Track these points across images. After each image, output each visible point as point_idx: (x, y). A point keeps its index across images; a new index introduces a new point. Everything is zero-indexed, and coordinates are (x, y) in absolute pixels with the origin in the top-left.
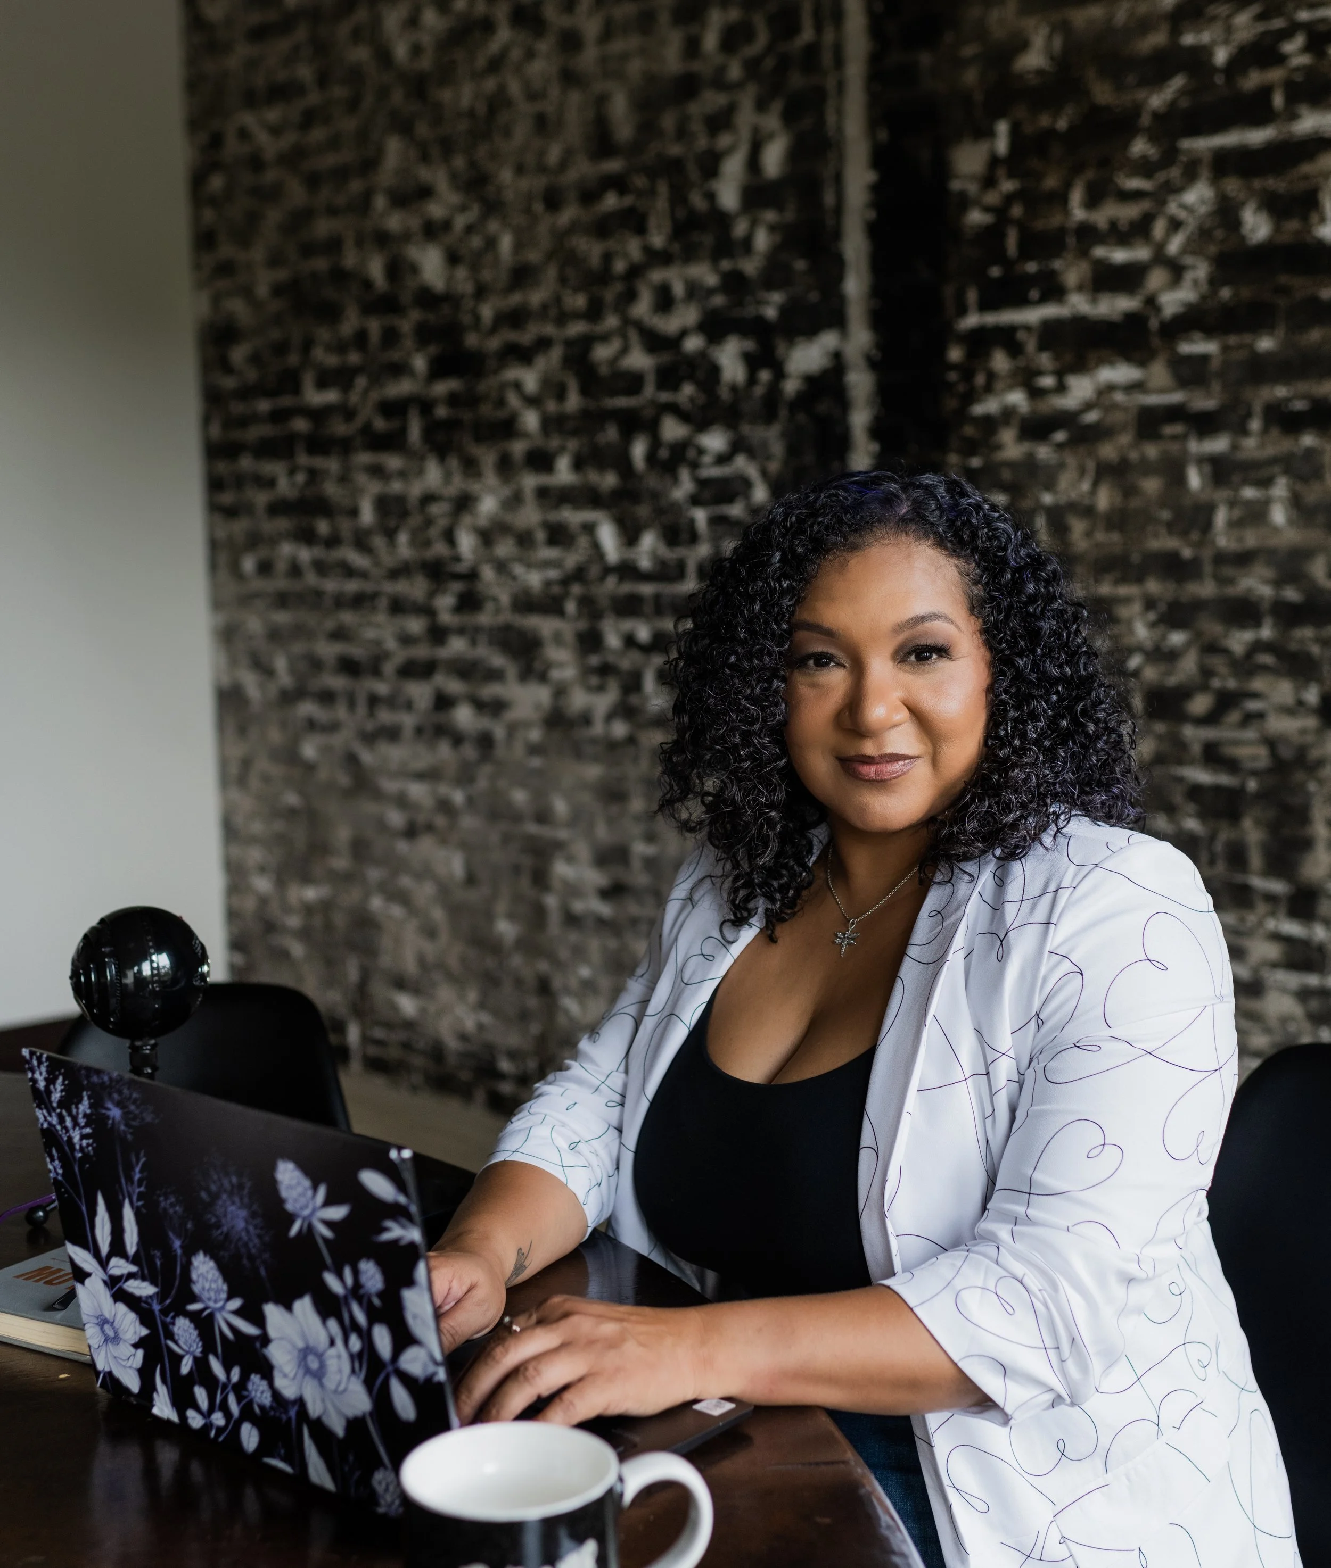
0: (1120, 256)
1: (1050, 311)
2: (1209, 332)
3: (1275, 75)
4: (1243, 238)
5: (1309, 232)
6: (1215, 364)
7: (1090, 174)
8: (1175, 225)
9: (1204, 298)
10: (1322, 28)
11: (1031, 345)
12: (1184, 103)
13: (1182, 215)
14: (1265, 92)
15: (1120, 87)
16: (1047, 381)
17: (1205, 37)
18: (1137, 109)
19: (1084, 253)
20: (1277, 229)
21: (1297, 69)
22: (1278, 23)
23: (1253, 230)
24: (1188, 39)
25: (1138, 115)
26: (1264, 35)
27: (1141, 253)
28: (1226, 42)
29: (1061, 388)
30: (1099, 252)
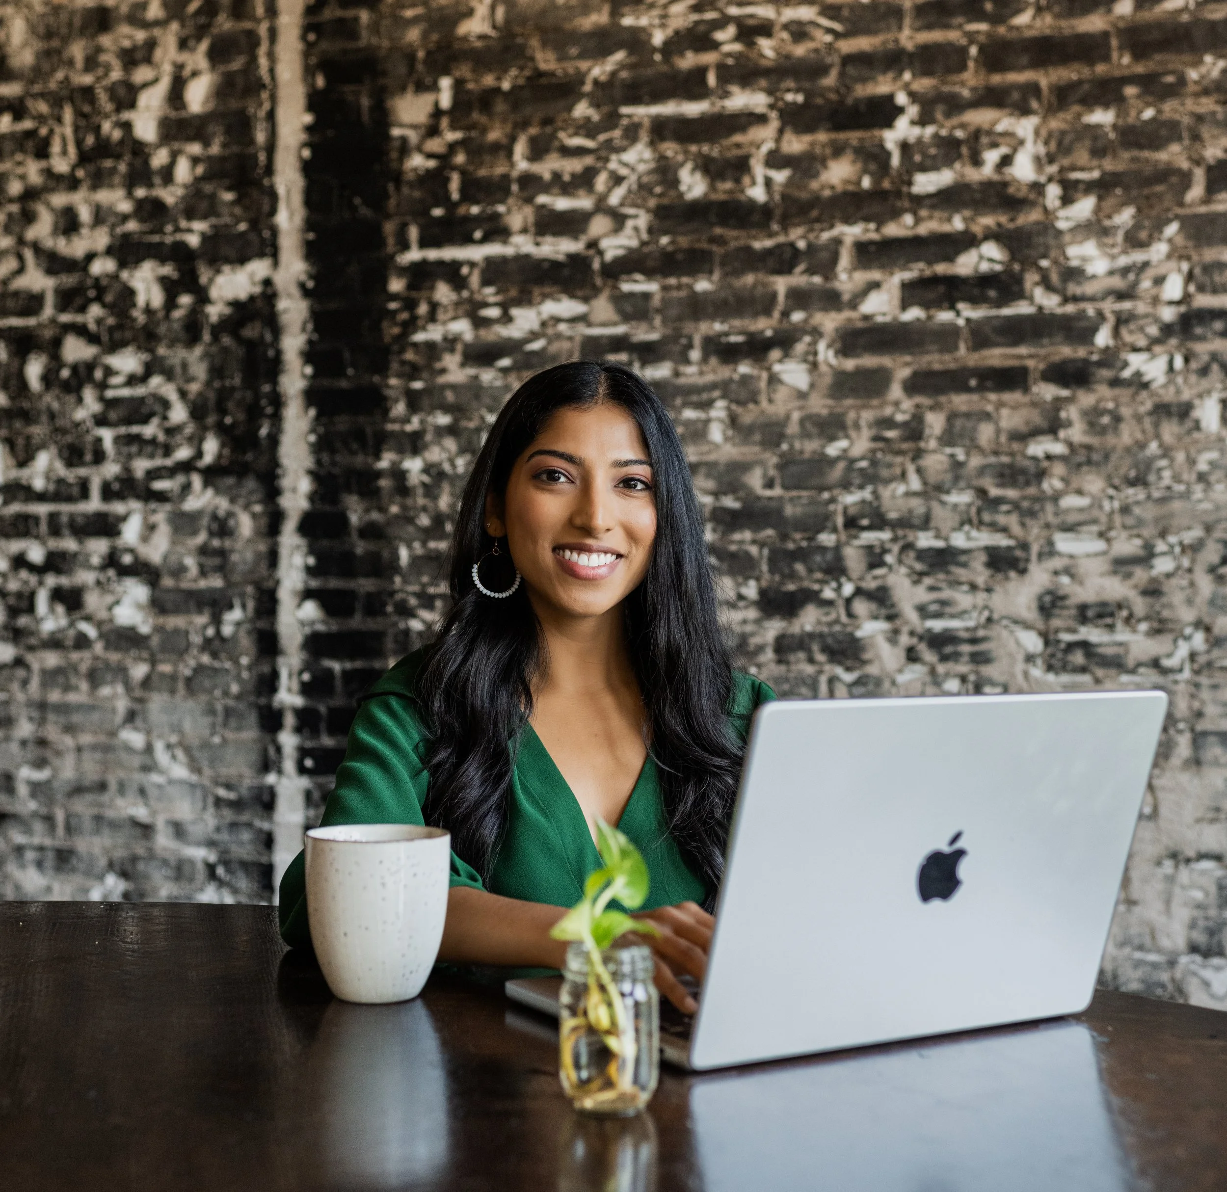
0: (562, 204)
1: (494, 249)
2: (649, 273)
3: (709, 58)
4: (681, 195)
5: (742, 191)
6: (656, 301)
7: (533, 131)
8: (617, 180)
9: (643, 244)
10: (751, 22)
11: (475, 280)
12: (624, 74)
13: (623, 171)
14: (701, 72)
15: (562, 58)
16: (493, 312)
17: (644, 21)
18: (581, 78)
19: (529, 200)
20: (712, 187)
21: (729, 55)
22: (710, 15)
23: (690, 188)
24: (627, 21)
25: (582, 83)
26: (697, 23)
27: (584, 202)
28: (663, 26)
29: (507, 319)
30: (542, 199)
